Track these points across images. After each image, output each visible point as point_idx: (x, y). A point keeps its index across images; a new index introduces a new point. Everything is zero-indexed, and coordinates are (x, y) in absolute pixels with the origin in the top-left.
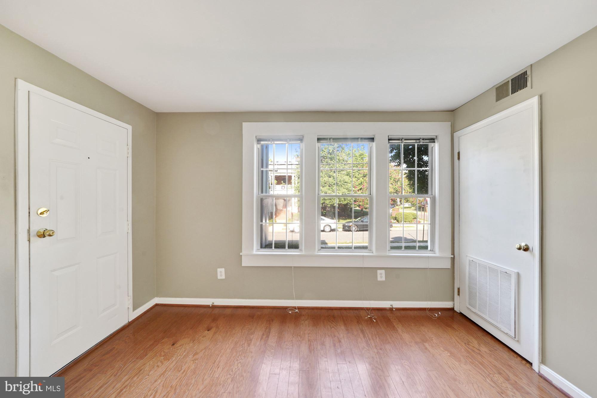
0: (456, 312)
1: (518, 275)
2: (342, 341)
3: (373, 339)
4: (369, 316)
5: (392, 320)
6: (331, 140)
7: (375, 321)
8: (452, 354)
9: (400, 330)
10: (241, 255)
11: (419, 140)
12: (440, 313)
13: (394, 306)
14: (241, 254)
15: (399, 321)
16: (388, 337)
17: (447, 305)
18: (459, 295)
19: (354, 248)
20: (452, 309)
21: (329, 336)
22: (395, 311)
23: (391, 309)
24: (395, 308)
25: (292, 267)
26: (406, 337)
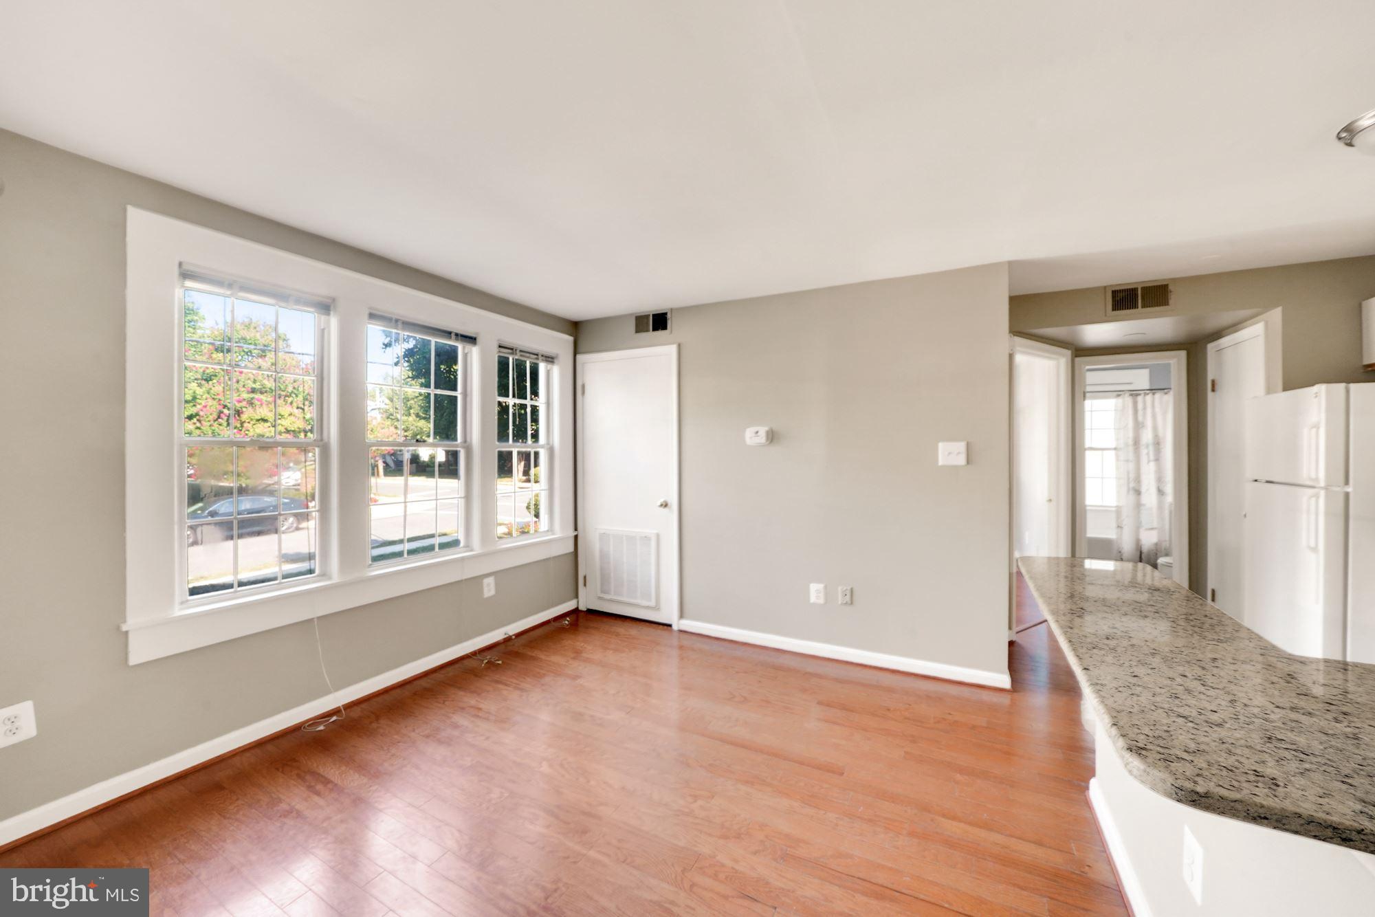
0: (582, 611)
1: (658, 536)
2: (481, 706)
3: (522, 682)
4: (486, 661)
5: (519, 651)
6: (400, 324)
7: (500, 662)
8: (616, 650)
9: (543, 657)
10: (127, 632)
11: (537, 355)
12: (568, 619)
13: (511, 634)
14: (124, 628)
15: (531, 648)
16: (538, 670)
17: (569, 606)
18: (585, 585)
19: (439, 549)
20: (576, 611)
21: (453, 713)
22: (515, 639)
23: (508, 640)
24: (514, 635)
25: (313, 619)
26: (556, 659)
